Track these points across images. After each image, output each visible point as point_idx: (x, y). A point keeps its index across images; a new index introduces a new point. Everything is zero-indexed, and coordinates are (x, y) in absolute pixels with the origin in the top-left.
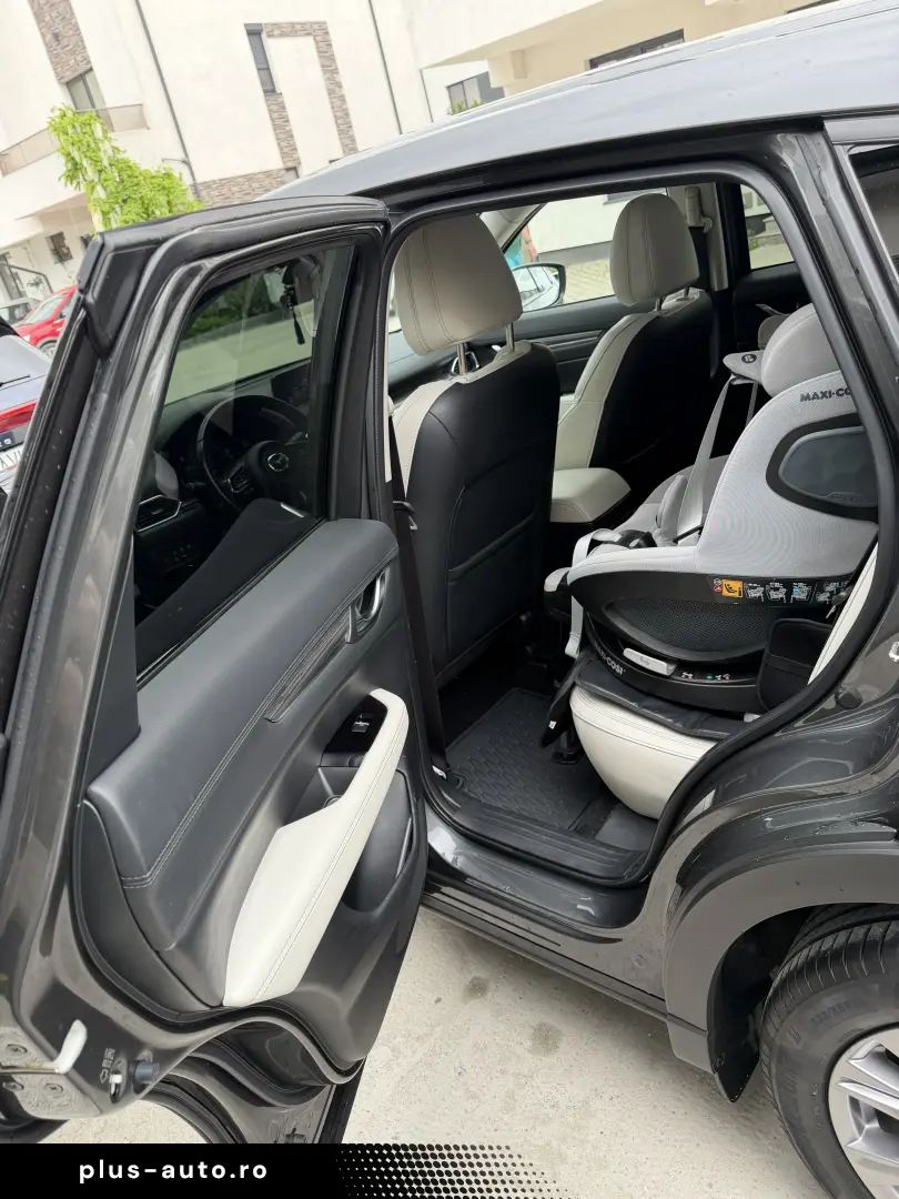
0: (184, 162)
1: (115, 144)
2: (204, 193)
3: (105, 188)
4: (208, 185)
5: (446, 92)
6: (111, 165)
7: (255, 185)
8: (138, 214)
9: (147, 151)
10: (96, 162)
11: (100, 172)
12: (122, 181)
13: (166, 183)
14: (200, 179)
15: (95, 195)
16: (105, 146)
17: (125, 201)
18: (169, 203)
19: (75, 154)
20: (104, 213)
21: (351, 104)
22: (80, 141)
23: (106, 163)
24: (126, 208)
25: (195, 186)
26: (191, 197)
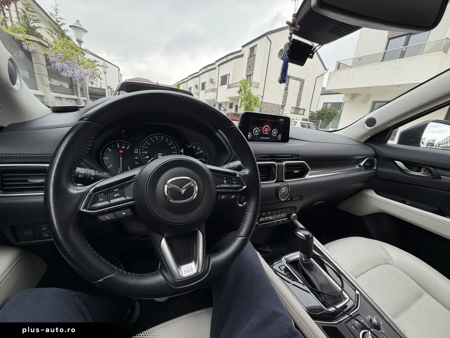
0: (262, 97)
1: (250, 88)
2: (263, 104)
3: (244, 96)
4: (265, 103)
5: (323, 104)
6: (247, 92)
7: (274, 106)
8: (248, 103)
9: (255, 92)
10: (245, 90)
11: (245, 93)
12: (248, 96)
13: (257, 99)
14: (263, 101)
15: (242, 97)
16: (248, 88)
17: (247, 100)
18: (255, 103)
19: (242, 88)
20: (242, 101)
21: (302, 98)
22: (244, 86)
23: (247, 91)
24: (246, 101)
25: (262, 102)
26: (260, 103)
